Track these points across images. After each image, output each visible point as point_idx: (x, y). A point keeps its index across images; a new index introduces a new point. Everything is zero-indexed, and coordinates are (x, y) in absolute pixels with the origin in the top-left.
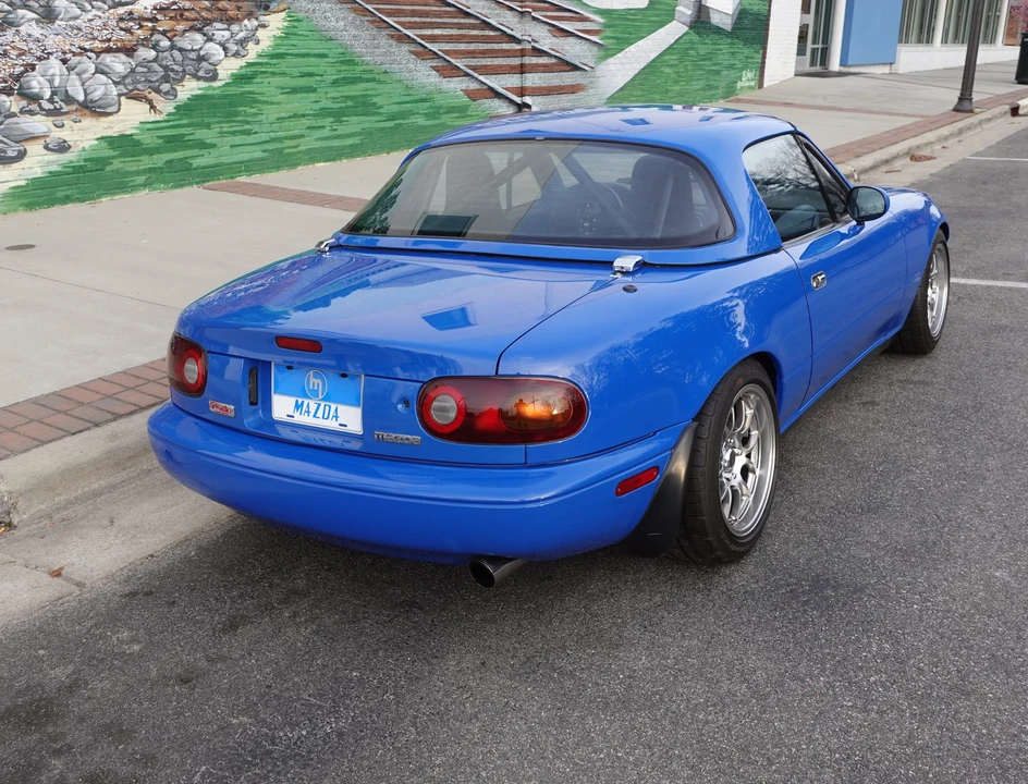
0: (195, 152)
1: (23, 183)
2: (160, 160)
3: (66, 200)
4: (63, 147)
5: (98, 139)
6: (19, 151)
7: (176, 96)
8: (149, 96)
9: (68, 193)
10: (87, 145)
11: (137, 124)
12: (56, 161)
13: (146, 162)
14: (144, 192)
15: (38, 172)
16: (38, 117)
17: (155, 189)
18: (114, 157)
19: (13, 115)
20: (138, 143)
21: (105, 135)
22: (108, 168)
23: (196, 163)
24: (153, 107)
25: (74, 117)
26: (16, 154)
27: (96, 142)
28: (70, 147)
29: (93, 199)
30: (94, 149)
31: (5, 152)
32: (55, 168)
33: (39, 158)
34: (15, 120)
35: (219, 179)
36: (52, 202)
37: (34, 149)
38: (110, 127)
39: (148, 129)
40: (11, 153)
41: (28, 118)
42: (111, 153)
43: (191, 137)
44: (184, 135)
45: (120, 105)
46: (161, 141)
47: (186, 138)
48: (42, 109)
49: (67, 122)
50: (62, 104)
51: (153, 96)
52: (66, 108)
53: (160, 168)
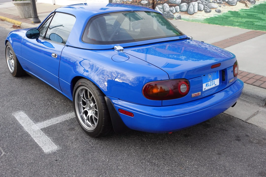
0: (257, 20)
1: (209, 18)
2: (244, 20)
3: (217, 24)
4: (219, 11)
5: (228, 11)
6: (210, 11)
7: (255, 3)
8: (246, 2)
9: (218, 22)
10: (225, 12)
11: (240, 9)
12: (217, 15)
13: (240, 20)
14: (237, 27)
15: (213, 16)
16: (216, 4)
17: (241, 27)
18: (231, 17)
19: (211, 2)
20: (240, 14)
21: (230, 10)
22: (229, 19)
23: (256, 23)
24: (246, 5)
25: (224, 5)
26: (209, 11)
27: (228, 12)
28: (221, 12)
29: (224, 25)
30: (227, 13)
31: (207, 10)
32: (216, 16)
33: (214, 13)
34: (211, 3)
35: (263, 30)
36: (214, 23)
37: (213, 11)
38: (232, 9)
39: (243, 11)
40: (208, 11)
41: (213, 4)
42: (231, 15)
43: (256, 16)
44: (254, 15)
45: (237, 3)
46: (246, 15)
47: (255, 16)
48: (217, 2)
49: (222, 6)
50: (222, 1)
51: (248, 2)
52: (222, 2)
53: (244, 22)
